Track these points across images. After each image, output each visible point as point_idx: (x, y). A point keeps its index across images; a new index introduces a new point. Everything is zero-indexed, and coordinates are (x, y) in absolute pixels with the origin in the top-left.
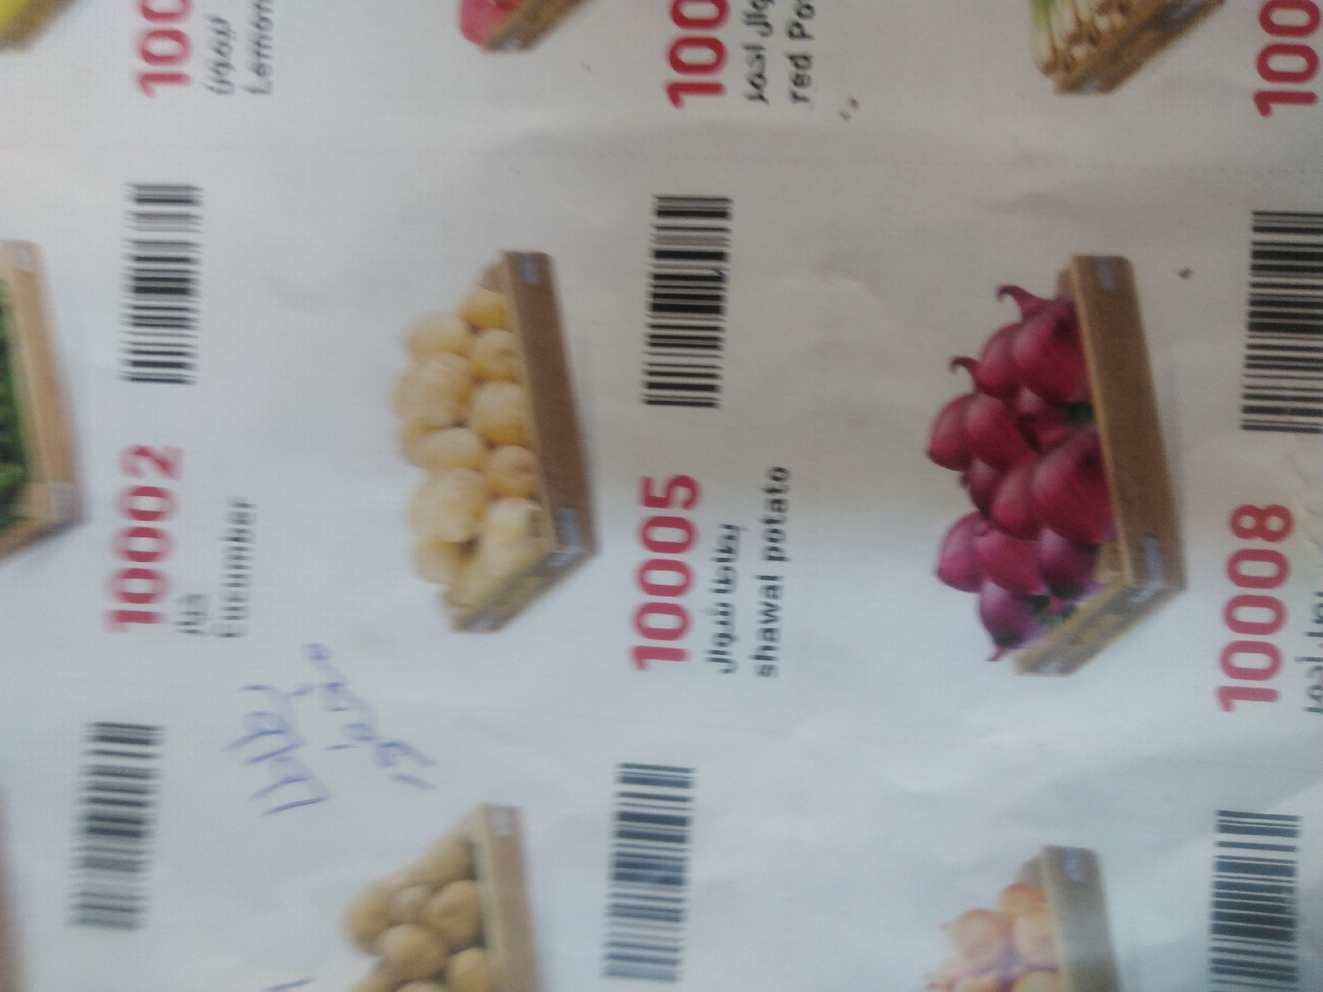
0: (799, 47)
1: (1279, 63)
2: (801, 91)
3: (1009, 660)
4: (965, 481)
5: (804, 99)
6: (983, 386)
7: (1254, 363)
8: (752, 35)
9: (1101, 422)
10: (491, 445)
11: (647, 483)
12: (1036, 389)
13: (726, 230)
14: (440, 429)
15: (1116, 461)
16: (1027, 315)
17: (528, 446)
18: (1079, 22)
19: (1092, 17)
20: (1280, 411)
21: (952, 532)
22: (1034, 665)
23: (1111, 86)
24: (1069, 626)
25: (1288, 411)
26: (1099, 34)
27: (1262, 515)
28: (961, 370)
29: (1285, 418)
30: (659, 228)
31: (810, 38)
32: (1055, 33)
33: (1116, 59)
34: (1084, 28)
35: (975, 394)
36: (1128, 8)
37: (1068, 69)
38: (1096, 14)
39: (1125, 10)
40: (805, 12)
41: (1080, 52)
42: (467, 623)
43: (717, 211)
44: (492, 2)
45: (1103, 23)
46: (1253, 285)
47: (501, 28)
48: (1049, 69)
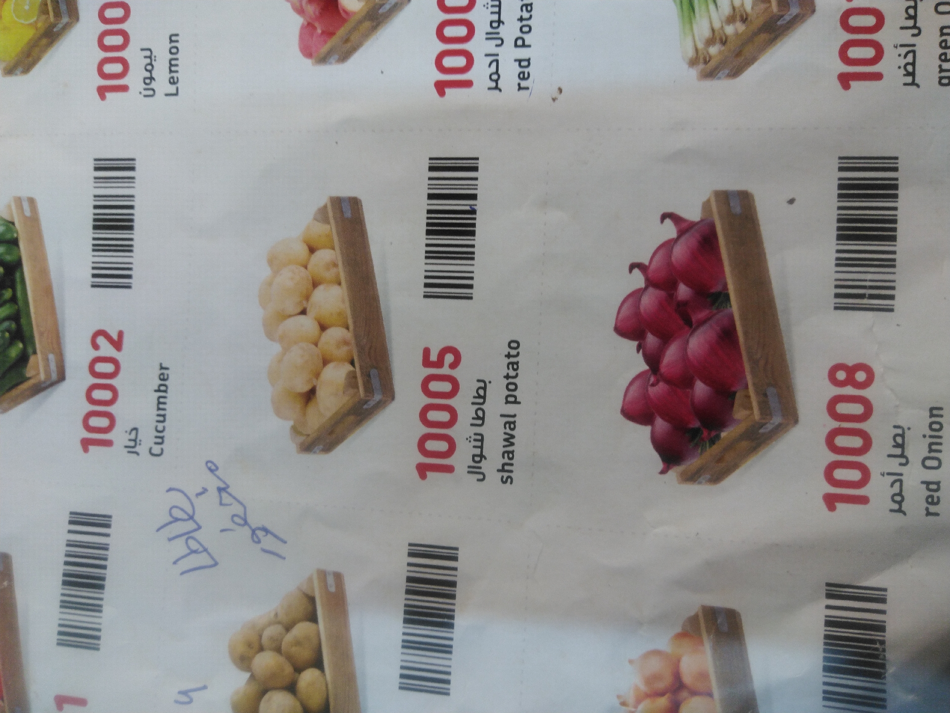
0: (523, 53)
1: (855, 53)
2: (524, 84)
3: (672, 474)
4: (640, 347)
5: (527, 88)
6: (652, 283)
7: (841, 263)
8: (490, 46)
9: (735, 306)
10: (323, 328)
11: (427, 352)
12: (689, 284)
13: (476, 179)
14: (290, 316)
15: (746, 333)
16: (681, 233)
17: (347, 328)
18: (713, 30)
19: (722, 27)
20: (862, 296)
21: (631, 383)
22: (691, 477)
23: (736, 73)
24: (716, 449)
25: (867, 296)
26: (727, 37)
27: (851, 370)
28: (636, 271)
29: (865, 301)
30: (430, 179)
31: (529, 46)
32: (697, 38)
33: (739, 54)
34: (716, 33)
35: (646, 288)
36: (746, 19)
37: (706, 62)
38: (724, 24)
39: (744, 19)
40: (526, 29)
41: (714, 50)
42: (308, 447)
43: (470, 166)
44: (319, 31)
45: (730, 30)
46: (840, 208)
47: (325, 49)
48: (693, 63)
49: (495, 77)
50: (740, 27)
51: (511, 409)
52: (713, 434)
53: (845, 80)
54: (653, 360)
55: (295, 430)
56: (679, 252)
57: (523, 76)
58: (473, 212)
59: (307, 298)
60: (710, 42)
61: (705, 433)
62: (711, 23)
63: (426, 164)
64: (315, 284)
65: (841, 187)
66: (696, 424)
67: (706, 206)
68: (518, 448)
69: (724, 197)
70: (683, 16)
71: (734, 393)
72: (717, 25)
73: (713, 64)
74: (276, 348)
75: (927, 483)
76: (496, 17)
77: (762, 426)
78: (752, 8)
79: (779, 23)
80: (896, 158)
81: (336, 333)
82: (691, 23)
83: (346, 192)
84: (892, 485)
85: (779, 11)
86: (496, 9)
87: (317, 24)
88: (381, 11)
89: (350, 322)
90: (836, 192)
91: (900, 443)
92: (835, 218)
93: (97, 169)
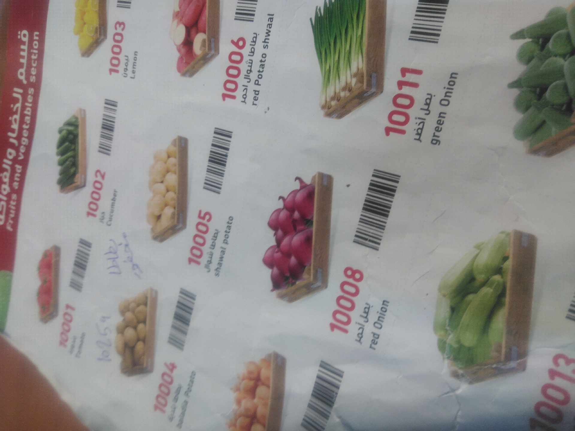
0: (257, 88)
1: (396, 118)
2: (255, 102)
3: (275, 293)
4: (275, 234)
5: (256, 105)
6: (286, 207)
7: (362, 221)
8: (245, 82)
9: (314, 228)
10: (168, 191)
11: (200, 212)
12: (300, 212)
13: (230, 141)
14: (158, 182)
15: (316, 241)
16: (302, 188)
17: (175, 193)
18: (335, 93)
19: (340, 92)
20: (366, 239)
21: (269, 249)
22: (281, 297)
23: (340, 116)
24: (293, 288)
25: (368, 240)
26: (340, 97)
27: (354, 272)
28: (281, 200)
29: (367, 242)
30: (214, 137)
31: (260, 85)
32: (327, 96)
33: (344, 107)
34: (336, 95)
35: (283, 209)
36: (351, 90)
37: (329, 108)
38: (341, 90)
39: (350, 90)
40: (260, 76)
41: (333, 103)
42: (155, 238)
43: (228, 135)
44: (184, 61)
45: (342, 94)
46: (368, 195)
47: (185, 69)
48: (323, 107)
49: (245, 96)
50: (347, 94)
51: (224, 246)
52: (294, 281)
53: (388, 131)
54: (279, 241)
55: (153, 230)
56: (299, 196)
57: (255, 99)
58: (226, 156)
59: (164, 176)
60: (333, 99)
61: (290, 280)
62: (335, 89)
63: (213, 130)
64: (168, 171)
65: (371, 184)
66: (288, 275)
67: (314, 178)
68: (224, 263)
69: (321, 176)
70: (324, 84)
71: (305, 267)
72: (337, 91)
73: (331, 109)
74: (151, 194)
75: (374, 334)
76: (249, 68)
77: (313, 284)
78: (355, 85)
79: (365, 95)
80: (400, 176)
81: (171, 195)
82: (327, 87)
83: (183, 135)
84: (359, 329)
85: (366, 89)
86: (250, 65)
87: (184, 58)
88: (207, 57)
89: (177, 191)
90: (368, 186)
91: (367, 311)
92: (364, 199)
93: (106, 103)
